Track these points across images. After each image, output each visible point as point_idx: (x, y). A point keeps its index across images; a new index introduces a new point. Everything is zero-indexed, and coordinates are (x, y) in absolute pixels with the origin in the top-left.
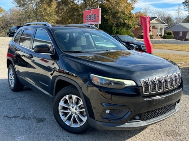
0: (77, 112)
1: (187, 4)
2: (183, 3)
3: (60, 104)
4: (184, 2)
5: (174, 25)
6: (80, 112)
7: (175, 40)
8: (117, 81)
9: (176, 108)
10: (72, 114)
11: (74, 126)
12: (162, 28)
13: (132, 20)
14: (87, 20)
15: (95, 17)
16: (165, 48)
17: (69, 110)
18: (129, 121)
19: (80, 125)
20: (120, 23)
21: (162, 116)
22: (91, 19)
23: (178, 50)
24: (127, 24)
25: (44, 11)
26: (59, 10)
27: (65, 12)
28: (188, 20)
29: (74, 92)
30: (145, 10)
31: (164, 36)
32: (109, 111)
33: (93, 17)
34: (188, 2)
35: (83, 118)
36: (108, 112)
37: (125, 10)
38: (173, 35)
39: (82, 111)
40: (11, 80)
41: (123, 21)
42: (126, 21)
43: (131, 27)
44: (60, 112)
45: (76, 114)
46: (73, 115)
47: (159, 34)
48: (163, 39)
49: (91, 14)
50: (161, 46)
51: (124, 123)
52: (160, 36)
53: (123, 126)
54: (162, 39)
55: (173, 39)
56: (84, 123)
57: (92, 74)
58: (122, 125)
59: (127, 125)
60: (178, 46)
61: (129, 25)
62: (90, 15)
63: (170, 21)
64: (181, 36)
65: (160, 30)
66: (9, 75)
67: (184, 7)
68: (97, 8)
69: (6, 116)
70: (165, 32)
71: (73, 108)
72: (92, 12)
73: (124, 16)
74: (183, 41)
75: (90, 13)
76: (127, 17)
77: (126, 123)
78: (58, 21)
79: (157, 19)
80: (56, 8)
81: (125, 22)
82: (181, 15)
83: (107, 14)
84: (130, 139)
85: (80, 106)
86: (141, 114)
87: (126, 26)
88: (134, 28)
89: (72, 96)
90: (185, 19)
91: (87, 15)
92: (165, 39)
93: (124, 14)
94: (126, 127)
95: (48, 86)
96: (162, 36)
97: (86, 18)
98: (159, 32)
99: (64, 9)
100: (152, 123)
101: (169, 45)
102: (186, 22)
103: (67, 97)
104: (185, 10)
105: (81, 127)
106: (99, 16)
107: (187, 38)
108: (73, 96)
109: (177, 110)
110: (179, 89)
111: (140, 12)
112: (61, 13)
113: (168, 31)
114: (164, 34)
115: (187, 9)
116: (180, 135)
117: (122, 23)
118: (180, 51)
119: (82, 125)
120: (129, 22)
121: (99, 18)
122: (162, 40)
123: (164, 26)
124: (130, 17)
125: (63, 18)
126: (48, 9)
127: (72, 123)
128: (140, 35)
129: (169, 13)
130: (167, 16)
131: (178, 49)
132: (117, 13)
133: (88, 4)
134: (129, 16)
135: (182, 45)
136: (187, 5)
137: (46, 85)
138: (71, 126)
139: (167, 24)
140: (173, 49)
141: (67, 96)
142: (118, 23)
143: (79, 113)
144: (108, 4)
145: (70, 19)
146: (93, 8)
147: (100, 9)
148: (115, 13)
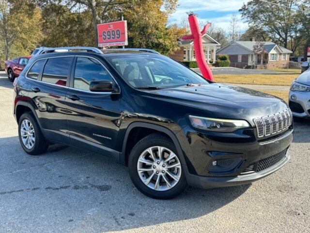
0: (165, 169)
1: (245, 12)
2: (240, 10)
3: (139, 160)
4: (241, 8)
5: (229, 45)
6: (169, 169)
7: (232, 68)
8: (224, 122)
9: (287, 155)
10: (158, 173)
11: (161, 189)
12: (213, 51)
13: (170, 39)
14: (105, 39)
15: (117, 34)
16: (223, 80)
17: (152, 168)
18: (242, 173)
19: (170, 187)
20: (152, 43)
21: (274, 165)
22: (111, 38)
23: (242, 84)
24: (162, 45)
25: (18, 25)
26: (46, 22)
27: (57, 26)
28: (248, 37)
29: (160, 142)
30: (184, 22)
31: (216, 62)
32: (216, 162)
33: (114, 35)
34: (247, 10)
35: (176, 177)
36: (214, 163)
37: (158, 22)
38: (228, 61)
39: (171, 168)
40: (26, 137)
41: (156, 40)
42: (161, 41)
43: (168, 50)
44: (139, 173)
45: (163, 173)
46: (159, 175)
47: (209, 59)
48: (216, 67)
49: (111, 30)
50: (216, 78)
51: (236, 176)
52: (210, 62)
53: (235, 180)
54: (214, 67)
55: (230, 66)
56: (176, 183)
57: (190, 116)
58: (234, 178)
59: (240, 178)
60: (240, 78)
61: (165, 46)
62: (109, 31)
63: (222, 38)
64: (241, 61)
65: (210, 53)
66: (22, 130)
67: (242, 17)
68: (121, 19)
69: (49, 188)
70: (217, 57)
71: (158, 164)
72: (111, 26)
73: (157, 31)
74: (244, 69)
75: (109, 28)
76: (162, 34)
77: (239, 176)
78: (45, 40)
79: (204, 36)
80: (41, 20)
81: (159, 42)
82: (238, 30)
83: (131, 29)
84: (237, 199)
85: (168, 162)
86: (255, 164)
87: (161, 49)
88: (173, 50)
89: (157, 148)
90: (243, 35)
91: (104, 32)
92: (219, 66)
93: (157, 29)
94: (238, 180)
95: (110, 138)
96: (214, 63)
97: (102, 36)
98: (209, 57)
99: (54, 21)
100: (267, 174)
101: (227, 75)
102: (245, 40)
103: (150, 150)
104: (243, 21)
105: (172, 189)
106: (124, 33)
107: (249, 64)
108: (159, 147)
109: (289, 158)
110: (291, 130)
111: (175, 25)
112: (50, 28)
113: (221, 55)
114: (216, 59)
115: (246, 20)
116: (296, 189)
117: (156, 43)
118: (245, 84)
119: (173, 186)
120: (166, 42)
121: (125, 36)
122: (214, 69)
123: (215, 47)
124: (167, 34)
125: (54, 36)
126: (27, 20)
127: (158, 186)
128: (181, 61)
129: (219, 27)
130: (216, 32)
131: (241, 82)
132: (147, 28)
133: (97, 13)
134: (165, 32)
135: (245, 75)
136: (245, 14)
137: (108, 138)
138: (157, 190)
139: (219, 44)
140: (235, 82)
141: (150, 148)
142: (148, 44)
143: (167, 171)
144: (132, 13)
145: (66, 37)
146: (113, 21)
147: (126, 21)
148: (144, 28)
